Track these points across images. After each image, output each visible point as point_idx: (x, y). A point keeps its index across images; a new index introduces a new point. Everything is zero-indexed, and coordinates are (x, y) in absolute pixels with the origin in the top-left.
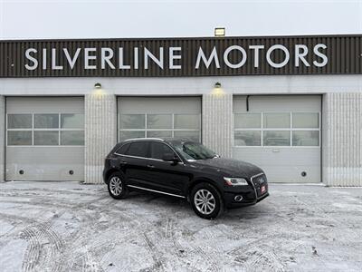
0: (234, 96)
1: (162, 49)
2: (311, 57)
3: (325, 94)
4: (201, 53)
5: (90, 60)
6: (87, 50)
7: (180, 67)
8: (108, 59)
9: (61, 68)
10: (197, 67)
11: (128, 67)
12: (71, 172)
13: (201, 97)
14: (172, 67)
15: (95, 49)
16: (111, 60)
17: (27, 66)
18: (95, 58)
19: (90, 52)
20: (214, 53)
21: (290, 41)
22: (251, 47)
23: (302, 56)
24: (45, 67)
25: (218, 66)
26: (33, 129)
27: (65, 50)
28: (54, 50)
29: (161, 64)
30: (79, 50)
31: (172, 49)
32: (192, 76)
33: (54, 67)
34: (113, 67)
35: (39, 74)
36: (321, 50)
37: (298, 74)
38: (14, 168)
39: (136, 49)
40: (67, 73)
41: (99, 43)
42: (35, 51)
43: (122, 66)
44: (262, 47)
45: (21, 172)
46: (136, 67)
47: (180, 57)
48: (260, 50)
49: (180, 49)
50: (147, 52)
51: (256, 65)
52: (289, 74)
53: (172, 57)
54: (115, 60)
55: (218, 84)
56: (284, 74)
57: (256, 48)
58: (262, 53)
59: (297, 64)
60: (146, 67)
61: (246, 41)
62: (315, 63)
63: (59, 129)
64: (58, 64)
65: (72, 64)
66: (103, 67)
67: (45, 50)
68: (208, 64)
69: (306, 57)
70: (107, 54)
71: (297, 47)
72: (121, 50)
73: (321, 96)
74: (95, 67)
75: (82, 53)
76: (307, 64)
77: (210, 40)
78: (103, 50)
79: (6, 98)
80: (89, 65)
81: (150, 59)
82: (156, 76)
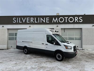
0: (61, 29)
1: (45, 18)
3: (82, 28)
4: (54, 19)
5: (28, 21)
6: (27, 18)
7: (49, 22)
8: (32, 20)
9: (21, 22)
10: (53, 22)
11: (37, 22)
14: (47, 22)
15: (29, 18)
17: (13, 22)
18: (29, 20)
20: (57, 19)
21: (74, 16)
22: (65, 18)
23: (77, 20)
24: (17, 22)
25: (57, 22)
26: (14, 37)
27: (22, 18)
28: (20, 18)
29: (44, 21)
30: (25, 18)
31: (47, 18)
32: (51, 24)
33: (20, 22)
34: (33, 22)
35: (16, 24)
36: (81, 18)
37: (76, 24)
38: (10, 46)
39: (39, 18)
40: (23, 23)
41: (30, 17)
42: (15, 18)
43: (35, 22)
44: (68, 18)
46: (39, 22)
47: (49, 20)
48: (67, 18)
49: (49, 18)
50: (41, 19)
51: (66, 22)
52: (74, 24)
53: (47, 20)
55: (57, 26)
56: (73, 24)
57: (66, 18)
58: (68, 19)
59: (75, 21)
60: (41, 22)
61: (64, 16)
62: (80, 21)
64: (21, 21)
65: (24, 21)
66: (31, 22)
67: (17, 18)
68: (55, 21)
70: (32, 19)
72: (35, 18)
73: (81, 29)
74: (29, 22)
75: (26, 19)
76: (78, 21)
77: (56, 16)
78: (31, 18)
79: (8, 29)
80: (28, 22)
81: (42, 20)
82: (43, 24)
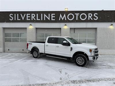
0: (70, 28)
1: (49, 14)
2: (93, 17)
3: (97, 28)
4: (61, 16)
5: (28, 17)
6: (27, 15)
7: (54, 20)
8: (33, 17)
10: (60, 20)
11: (39, 20)
12: (23, 50)
13: (61, 28)
14: (52, 19)
15: (30, 14)
16: (34, 17)
17: (10, 19)
18: (30, 17)
19: (28, 15)
20: (65, 16)
21: (87, 12)
22: (75, 14)
23: (90, 17)
24: (15, 20)
25: (66, 19)
26: (12, 38)
27: (21, 14)
28: (18, 14)
29: (49, 19)
30: (25, 14)
31: (52, 14)
32: (58, 22)
33: (18, 19)
34: (35, 20)
36: (96, 15)
37: (89, 22)
38: (7, 49)
39: (42, 14)
40: (22, 21)
41: (31, 12)
43: (37, 19)
44: (79, 14)
45: (9, 50)
46: (42, 19)
47: (54, 17)
49: (54, 14)
50: (45, 15)
51: (77, 19)
53: (52, 17)
54: (36, 17)
55: (66, 25)
56: (85, 22)
57: (77, 14)
58: (79, 17)
59: (89, 19)
60: (45, 20)
61: (74, 12)
62: (94, 19)
63: (20, 38)
64: (19, 19)
65: (23, 19)
66: (32, 19)
67: (15, 14)
68: (63, 19)
69: (92, 17)
70: (33, 16)
71: (89, 14)
72: (37, 14)
74: (30, 20)
76: (92, 19)
77: (63, 12)
78: (32, 14)
79: (4, 28)
80: (28, 19)
81: (46, 17)
82: (48, 22)
